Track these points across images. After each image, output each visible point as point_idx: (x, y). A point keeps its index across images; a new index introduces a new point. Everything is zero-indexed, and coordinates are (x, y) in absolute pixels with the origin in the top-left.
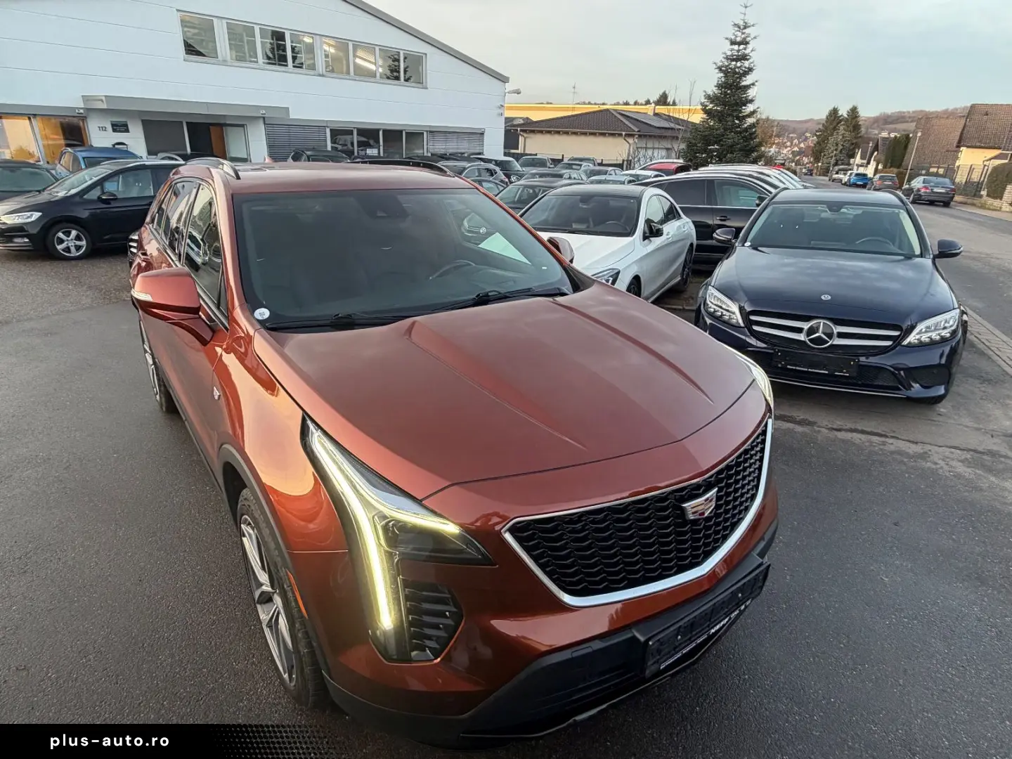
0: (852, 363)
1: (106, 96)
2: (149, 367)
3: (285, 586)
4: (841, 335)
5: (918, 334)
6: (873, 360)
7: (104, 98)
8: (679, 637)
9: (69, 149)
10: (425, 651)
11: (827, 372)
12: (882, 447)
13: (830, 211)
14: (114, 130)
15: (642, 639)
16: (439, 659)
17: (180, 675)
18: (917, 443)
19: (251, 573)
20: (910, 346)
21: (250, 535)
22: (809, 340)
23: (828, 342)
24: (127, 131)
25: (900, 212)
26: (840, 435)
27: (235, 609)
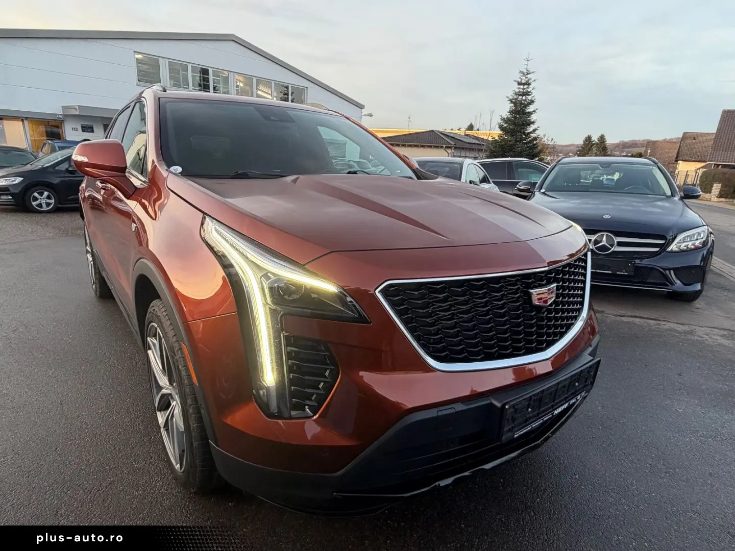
0: (630, 265)
1: (79, 106)
2: (89, 262)
3: (180, 367)
4: (620, 244)
5: (678, 243)
6: (646, 262)
7: (77, 107)
8: (530, 409)
9: (49, 142)
10: (304, 410)
11: (610, 272)
12: (657, 327)
13: (602, 168)
14: (83, 131)
15: (499, 405)
16: (317, 416)
17: (85, 471)
18: (684, 325)
19: (153, 379)
20: (672, 252)
21: (154, 345)
22: (595, 248)
23: (610, 249)
24: (92, 131)
25: (652, 169)
26: (624, 319)
27: (139, 424)
